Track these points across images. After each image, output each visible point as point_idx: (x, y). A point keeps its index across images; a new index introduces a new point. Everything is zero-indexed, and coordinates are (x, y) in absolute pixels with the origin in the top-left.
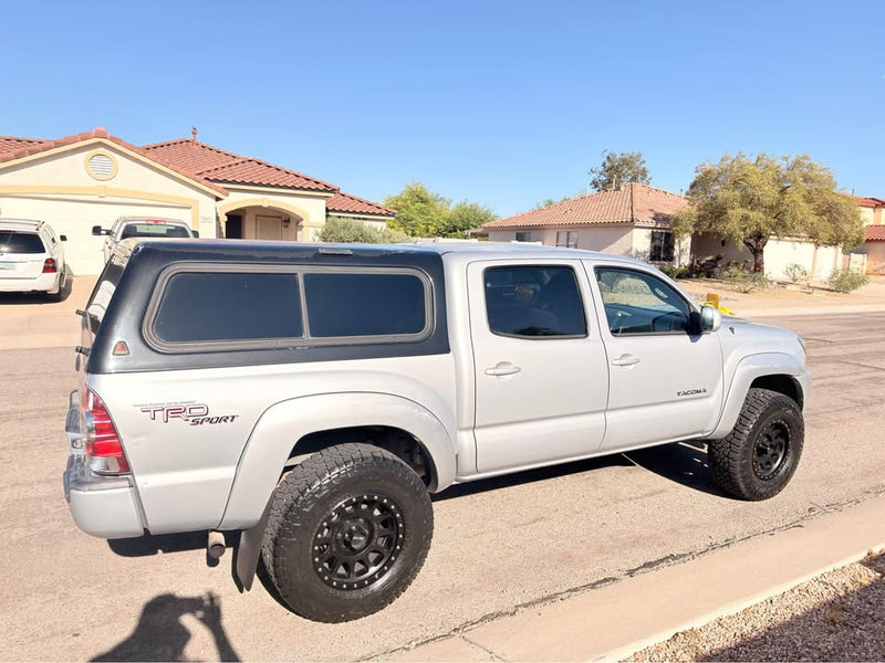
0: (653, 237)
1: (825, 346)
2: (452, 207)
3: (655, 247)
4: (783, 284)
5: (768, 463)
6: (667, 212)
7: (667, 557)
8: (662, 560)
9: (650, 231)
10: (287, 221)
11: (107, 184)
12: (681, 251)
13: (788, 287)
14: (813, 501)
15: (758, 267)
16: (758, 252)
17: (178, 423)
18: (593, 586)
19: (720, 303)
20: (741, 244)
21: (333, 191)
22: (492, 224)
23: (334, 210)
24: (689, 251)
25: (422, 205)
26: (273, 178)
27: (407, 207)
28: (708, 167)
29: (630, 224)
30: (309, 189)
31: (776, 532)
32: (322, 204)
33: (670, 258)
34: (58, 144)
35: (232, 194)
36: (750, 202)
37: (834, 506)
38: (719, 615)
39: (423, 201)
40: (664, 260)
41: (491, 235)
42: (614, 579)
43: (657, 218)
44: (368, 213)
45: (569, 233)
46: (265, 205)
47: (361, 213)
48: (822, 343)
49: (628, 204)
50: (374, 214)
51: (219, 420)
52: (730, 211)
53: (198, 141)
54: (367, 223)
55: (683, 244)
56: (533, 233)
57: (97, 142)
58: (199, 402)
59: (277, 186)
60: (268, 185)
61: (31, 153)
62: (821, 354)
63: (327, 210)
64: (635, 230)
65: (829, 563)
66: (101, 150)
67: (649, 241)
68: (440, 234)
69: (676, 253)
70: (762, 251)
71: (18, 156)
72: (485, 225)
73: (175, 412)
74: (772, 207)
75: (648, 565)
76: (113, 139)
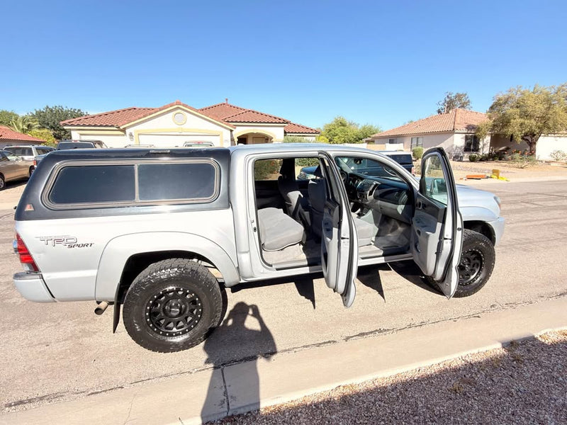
0: (467, 138)
1: (562, 199)
2: (360, 127)
3: (467, 144)
4: (548, 162)
5: (468, 275)
6: (475, 123)
7: (376, 330)
8: (371, 332)
9: (464, 135)
10: (266, 139)
11: (182, 126)
12: (484, 145)
13: (552, 164)
14: (498, 300)
15: (532, 153)
16: (532, 144)
17: (60, 246)
18: (319, 345)
19: (500, 174)
20: (520, 139)
21: (287, 123)
22: (377, 135)
23: (289, 132)
24: (489, 144)
25: (342, 127)
26: (259, 118)
27: (335, 129)
28: (501, 96)
29: (452, 132)
30: (276, 123)
31: (458, 320)
32: (282, 129)
33: (477, 150)
34: (160, 110)
35: (237, 127)
36: (525, 115)
37: (512, 305)
38: (375, 376)
39: (343, 125)
40: (473, 151)
41: (376, 141)
42: (334, 342)
43: (469, 127)
44: (306, 133)
45: (418, 138)
46: (255, 132)
47: (302, 133)
48: (559, 198)
49: (453, 120)
50: (309, 133)
51: (83, 245)
52: (512, 120)
53: (229, 103)
54: (305, 138)
55: (485, 140)
56: (399, 139)
57: (176, 107)
58: (72, 236)
59: (260, 122)
60: (256, 122)
61: (150, 114)
62: (555, 204)
63: (285, 133)
64: (455, 135)
65: (476, 346)
66: (179, 111)
67: (464, 140)
68: (350, 142)
69: (481, 145)
70: (535, 143)
71: (144, 116)
72: (374, 136)
73: (59, 241)
74: (542, 117)
75: (362, 334)
76: (184, 105)
